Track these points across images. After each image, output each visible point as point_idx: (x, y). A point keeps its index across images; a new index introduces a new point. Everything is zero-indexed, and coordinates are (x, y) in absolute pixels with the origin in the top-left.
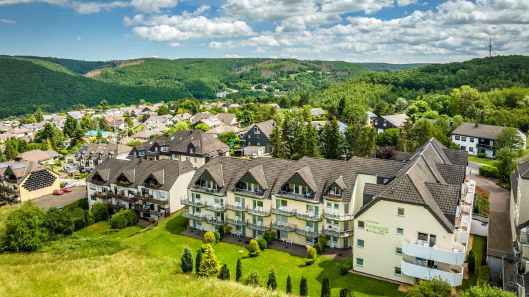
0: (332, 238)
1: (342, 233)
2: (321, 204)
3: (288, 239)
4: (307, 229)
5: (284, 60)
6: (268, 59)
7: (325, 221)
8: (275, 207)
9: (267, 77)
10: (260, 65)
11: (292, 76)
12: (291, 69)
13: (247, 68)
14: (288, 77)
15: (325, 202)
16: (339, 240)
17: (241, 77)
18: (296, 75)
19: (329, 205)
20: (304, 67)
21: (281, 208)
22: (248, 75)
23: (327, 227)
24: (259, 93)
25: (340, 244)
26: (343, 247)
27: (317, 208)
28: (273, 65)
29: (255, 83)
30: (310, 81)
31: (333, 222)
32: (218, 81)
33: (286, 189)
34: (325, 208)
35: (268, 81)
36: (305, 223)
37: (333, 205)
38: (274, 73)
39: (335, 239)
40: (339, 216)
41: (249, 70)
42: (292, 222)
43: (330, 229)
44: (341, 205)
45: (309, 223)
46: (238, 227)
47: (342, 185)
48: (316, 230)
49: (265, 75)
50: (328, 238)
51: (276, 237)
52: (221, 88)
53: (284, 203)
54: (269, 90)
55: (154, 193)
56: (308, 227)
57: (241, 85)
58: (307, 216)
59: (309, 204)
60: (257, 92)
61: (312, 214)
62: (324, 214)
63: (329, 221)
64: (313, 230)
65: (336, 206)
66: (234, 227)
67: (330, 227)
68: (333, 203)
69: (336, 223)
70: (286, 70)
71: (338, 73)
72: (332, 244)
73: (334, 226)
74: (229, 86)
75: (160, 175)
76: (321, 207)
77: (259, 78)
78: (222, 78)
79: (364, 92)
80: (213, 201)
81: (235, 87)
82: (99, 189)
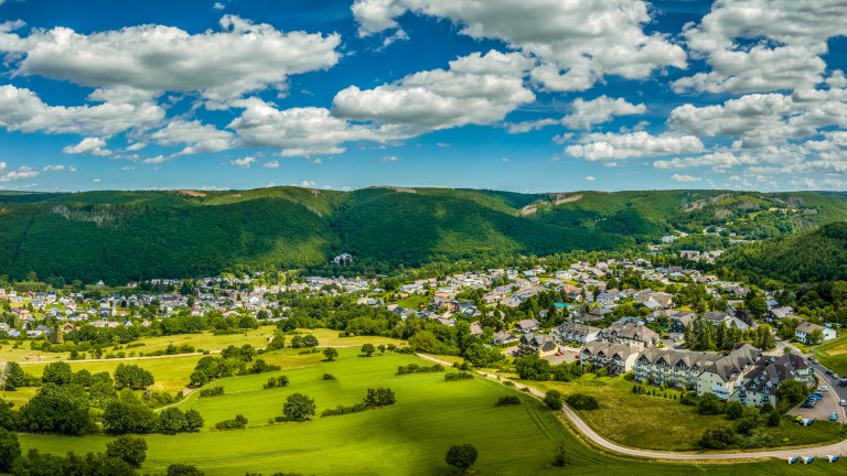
2: (691, 372)
3: (678, 385)
4: (685, 381)
5: (744, 193)
6: (726, 192)
8: (673, 372)
9: (722, 218)
10: (715, 200)
11: (752, 216)
12: (751, 207)
13: (699, 204)
14: (746, 217)
17: (692, 217)
18: (755, 214)
20: (766, 204)
22: (700, 214)
24: (711, 238)
28: (730, 200)
29: (708, 225)
30: (772, 222)
32: (664, 221)
33: (678, 365)
35: (723, 222)
38: (730, 213)
41: (701, 207)
42: (680, 379)
46: (657, 380)
49: (720, 214)
51: (673, 384)
52: (667, 230)
53: (677, 371)
54: (724, 234)
55: (618, 362)
57: (690, 226)
58: (686, 376)
59: (687, 372)
60: (709, 237)
62: (692, 376)
66: (655, 380)
70: (746, 206)
71: (806, 211)
74: (677, 228)
75: (621, 353)
77: (712, 218)
78: (670, 217)
79: (816, 248)
80: (647, 368)
81: (684, 230)
82: (587, 357)
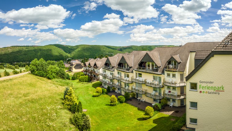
0: (171, 100)
1: (179, 96)
2: (163, 75)
3: (142, 98)
4: (153, 93)
7: (166, 87)
8: (135, 78)
15: (166, 73)
16: (176, 101)
19: (169, 75)
21: (138, 78)
23: (167, 91)
25: (177, 104)
26: (180, 105)
27: (160, 78)
31: (171, 88)
34: (166, 78)
36: (152, 89)
37: (171, 75)
39: (174, 101)
40: (175, 83)
42: (144, 88)
43: (170, 93)
44: (178, 75)
45: (155, 89)
46: (119, 89)
47: (178, 60)
48: (160, 94)
50: (168, 100)
51: (136, 97)
53: (140, 75)
55: (96, 70)
56: (154, 92)
58: (153, 84)
59: (154, 75)
61: (156, 82)
62: (165, 82)
63: (169, 87)
64: (157, 94)
65: (174, 76)
66: (117, 89)
67: (170, 92)
68: (171, 73)
69: (174, 88)
72: (171, 104)
73: (172, 91)
76: (162, 77)
80: (110, 74)
